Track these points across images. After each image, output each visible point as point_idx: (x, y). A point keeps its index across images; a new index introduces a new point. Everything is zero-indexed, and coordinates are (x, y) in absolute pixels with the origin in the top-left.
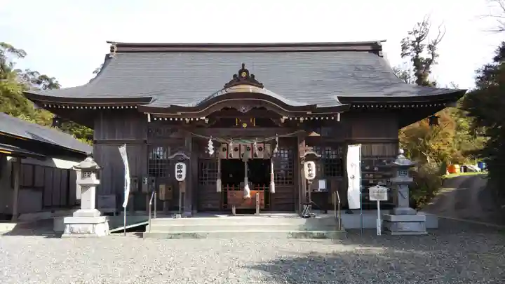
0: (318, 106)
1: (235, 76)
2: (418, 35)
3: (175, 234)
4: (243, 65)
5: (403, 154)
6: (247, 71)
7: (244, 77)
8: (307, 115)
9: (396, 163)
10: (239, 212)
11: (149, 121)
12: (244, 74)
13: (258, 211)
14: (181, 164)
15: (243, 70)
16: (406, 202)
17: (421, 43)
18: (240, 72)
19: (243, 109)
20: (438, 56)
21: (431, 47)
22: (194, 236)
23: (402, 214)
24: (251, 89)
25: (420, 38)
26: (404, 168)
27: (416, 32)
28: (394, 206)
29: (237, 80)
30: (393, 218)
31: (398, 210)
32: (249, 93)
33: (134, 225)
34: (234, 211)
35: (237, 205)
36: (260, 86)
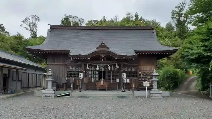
0: (127, 55)
1: (100, 45)
5: (156, 71)
6: (104, 44)
8: (123, 58)
9: (153, 74)
10: (100, 90)
11: (71, 59)
12: (103, 44)
13: (106, 90)
14: (81, 73)
15: (103, 43)
16: (156, 87)
17: (181, 13)
18: (102, 44)
19: (102, 56)
23: (155, 91)
24: (105, 49)
26: (156, 76)
28: (152, 88)
29: (101, 46)
30: (151, 92)
31: (153, 89)
33: (65, 94)
34: (98, 89)
35: (99, 87)
36: (108, 48)
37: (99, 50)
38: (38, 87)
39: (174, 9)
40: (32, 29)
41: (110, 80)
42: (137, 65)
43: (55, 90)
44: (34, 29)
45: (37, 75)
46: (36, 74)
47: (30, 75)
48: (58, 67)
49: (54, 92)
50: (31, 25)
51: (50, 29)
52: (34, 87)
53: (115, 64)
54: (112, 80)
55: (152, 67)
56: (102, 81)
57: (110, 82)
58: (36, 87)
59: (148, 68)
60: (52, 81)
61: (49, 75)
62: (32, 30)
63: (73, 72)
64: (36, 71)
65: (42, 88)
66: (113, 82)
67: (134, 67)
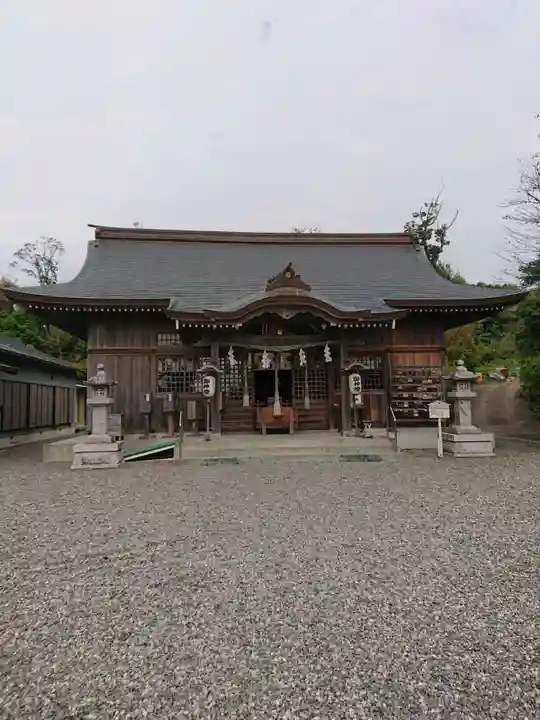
0: (371, 312)
1: (278, 276)
2: (425, 218)
3: (212, 460)
4: (290, 264)
6: (293, 273)
7: (289, 277)
10: (270, 432)
11: (177, 327)
12: (288, 274)
13: (292, 431)
14: (208, 378)
15: (288, 269)
16: (469, 419)
17: (429, 228)
18: (285, 272)
19: (286, 315)
20: (448, 243)
21: (441, 233)
22: (235, 461)
23: (466, 434)
24: (297, 292)
25: (428, 221)
27: (424, 214)
29: (281, 281)
31: (459, 428)
32: (295, 296)
33: (155, 451)
34: (264, 431)
35: (267, 424)
36: (308, 288)
37: (277, 294)
38: (61, 425)
39: (411, 218)
40: (44, 274)
41: (302, 398)
42: (382, 348)
43: (117, 438)
44: (50, 273)
45: (57, 390)
46: (54, 388)
47: (33, 389)
48: (127, 359)
49: (115, 447)
50: (41, 263)
51: (97, 238)
52: (47, 426)
53: (322, 344)
54: (307, 400)
55: (431, 354)
56: (277, 404)
57: (303, 404)
58: (53, 426)
59: (419, 359)
60: (107, 405)
61: (97, 387)
62: (43, 277)
63: (178, 374)
64: (52, 378)
65: (74, 430)
66: (310, 404)
67: (372, 355)
